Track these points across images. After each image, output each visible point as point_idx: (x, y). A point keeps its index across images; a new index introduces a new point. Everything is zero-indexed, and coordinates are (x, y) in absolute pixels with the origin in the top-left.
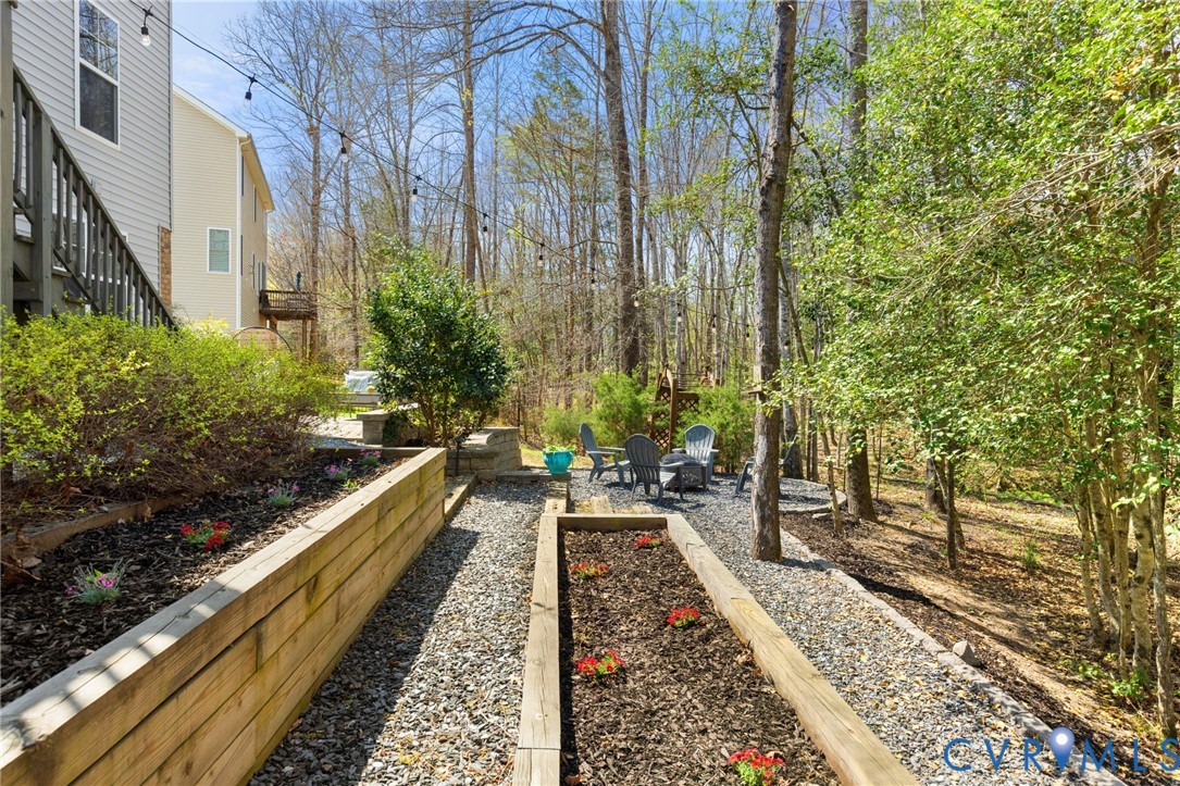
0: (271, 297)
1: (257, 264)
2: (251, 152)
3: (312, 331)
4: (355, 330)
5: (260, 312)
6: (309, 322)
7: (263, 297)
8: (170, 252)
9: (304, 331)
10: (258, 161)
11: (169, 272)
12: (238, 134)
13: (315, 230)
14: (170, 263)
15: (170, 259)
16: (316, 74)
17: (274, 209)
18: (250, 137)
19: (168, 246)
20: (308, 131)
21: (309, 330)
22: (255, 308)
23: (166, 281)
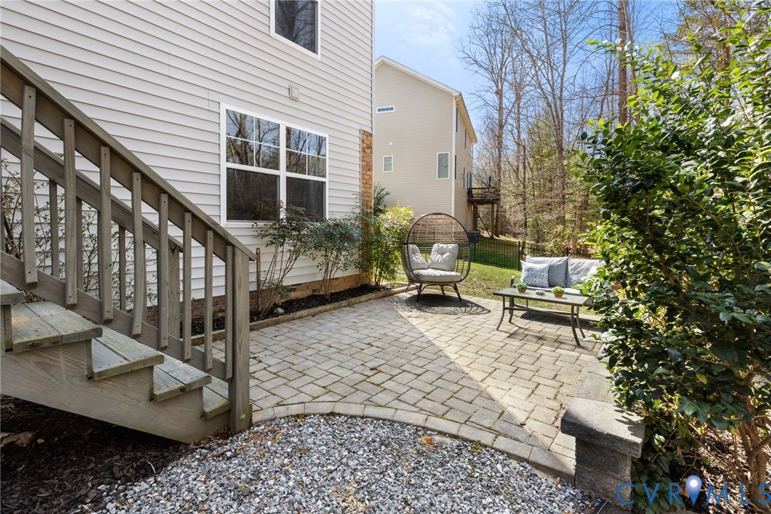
0: (474, 192)
1: (466, 173)
2: (462, 105)
3: (497, 211)
4: (525, 209)
5: (468, 201)
6: (496, 205)
7: (470, 192)
8: (371, 152)
9: (493, 211)
10: (466, 111)
11: (370, 169)
12: (454, 95)
13: (500, 151)
14: (371, 162)
15: (371, 157)
16: (501, 56)
17: (477, 142)
18: (460, 95)
19: (370, 147)
20: (496, 92)
21: (495, 209)
22: (465, 199)
23: (367, 177)
